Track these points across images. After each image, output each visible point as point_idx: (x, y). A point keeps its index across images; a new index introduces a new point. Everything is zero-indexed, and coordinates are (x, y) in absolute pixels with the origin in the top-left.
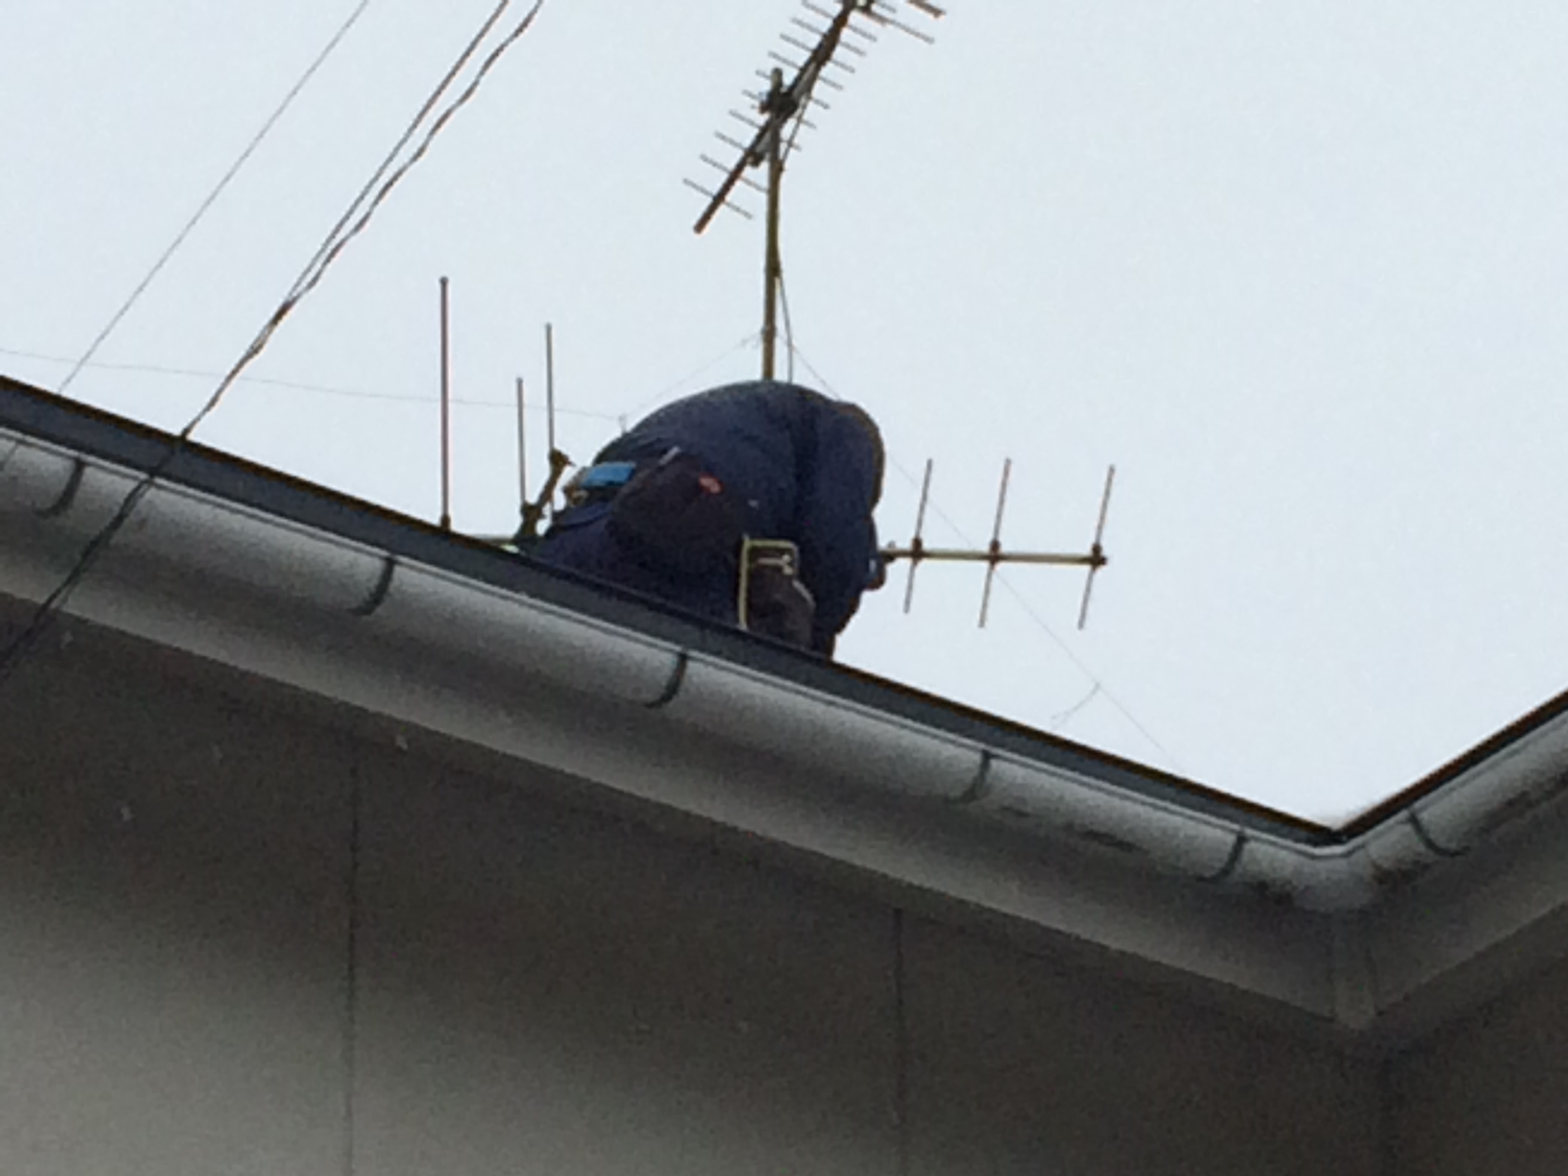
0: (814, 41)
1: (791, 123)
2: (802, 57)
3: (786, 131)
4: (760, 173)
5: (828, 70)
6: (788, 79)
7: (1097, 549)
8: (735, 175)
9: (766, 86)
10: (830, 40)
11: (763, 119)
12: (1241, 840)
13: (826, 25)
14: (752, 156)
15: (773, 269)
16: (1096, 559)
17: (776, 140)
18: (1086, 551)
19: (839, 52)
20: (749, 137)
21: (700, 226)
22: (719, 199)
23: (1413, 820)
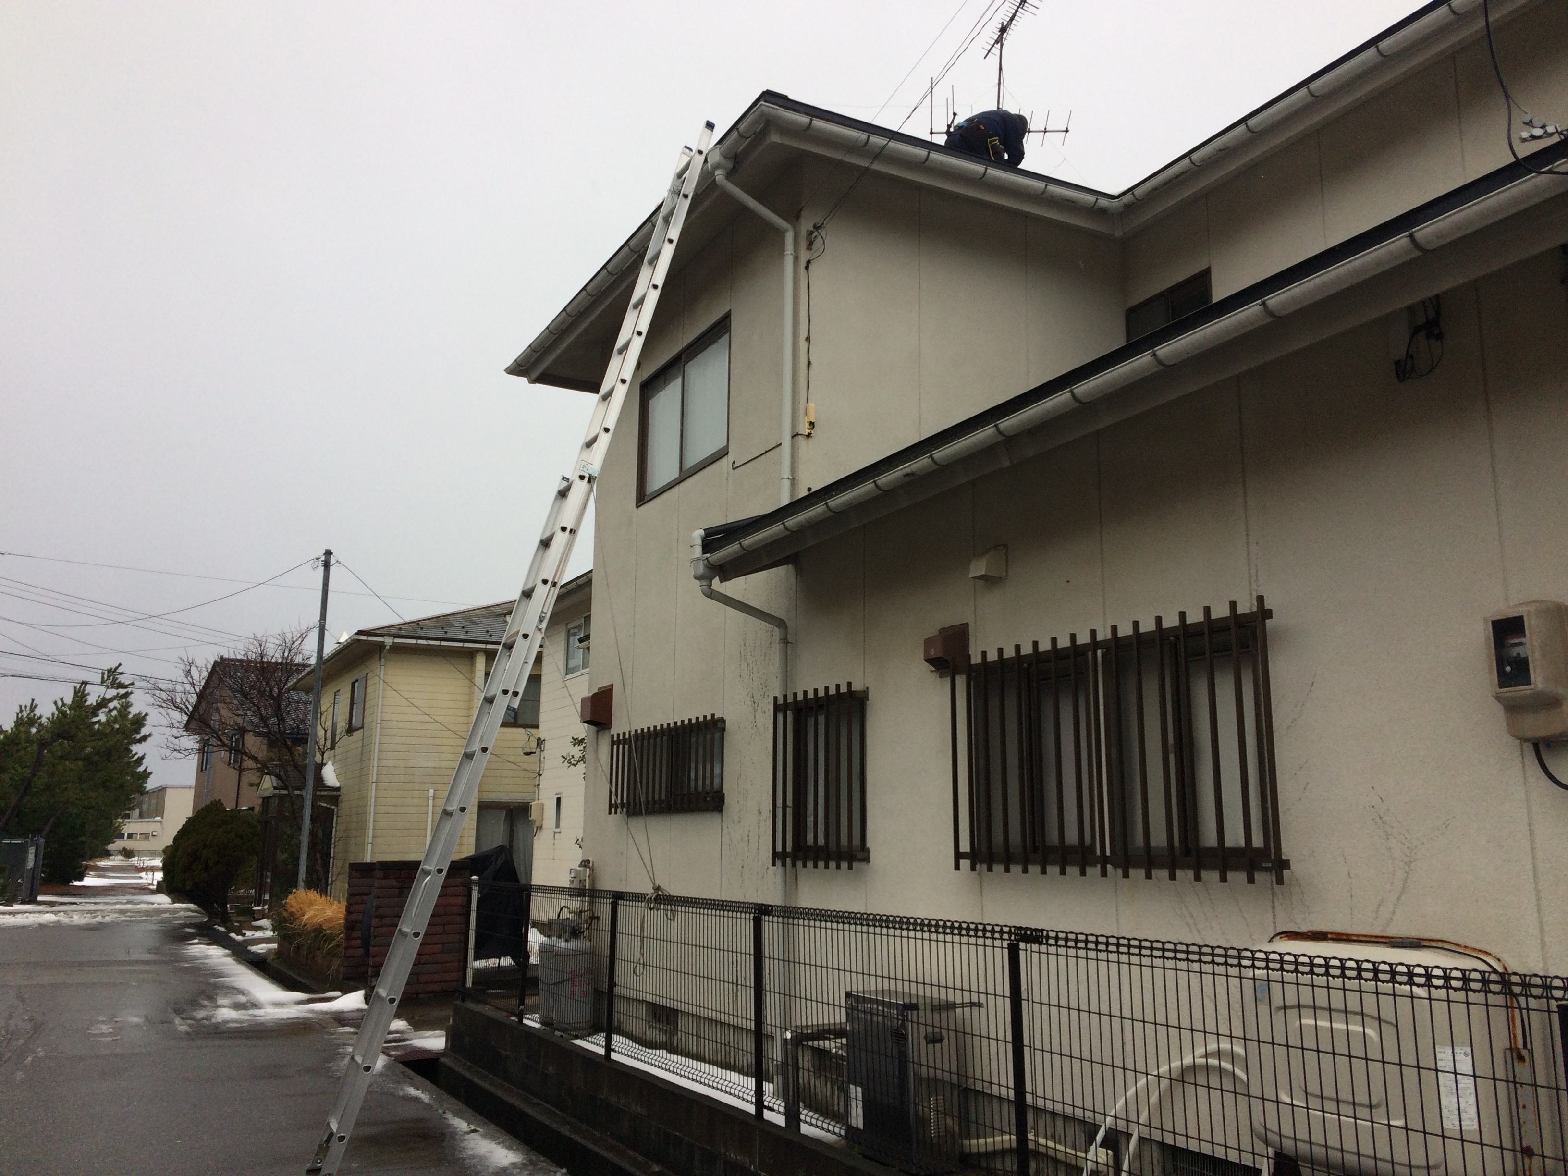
0: (1011, 15)
1: (1005, 34)
2: (1008, 19)
3: (1004, 36)
4: (998, 46)
5: (1014, 22)
6: (1005, 24)
7: (1067, 128)
8: (993, 46)
9: (1000, 26)
10: (1014, 15)
11: (999, 33)
12: (1097, 199)
13: (1013, 11)
14: (997, 42)
15: (1001, 69)
16: (1067, 131)
17: (1002, 38)
18: (1065, 129)
19: (1016, 18)
20: (996, 37)
21: (985, 58)
22: (989, 51)
23: (1133, 193)
